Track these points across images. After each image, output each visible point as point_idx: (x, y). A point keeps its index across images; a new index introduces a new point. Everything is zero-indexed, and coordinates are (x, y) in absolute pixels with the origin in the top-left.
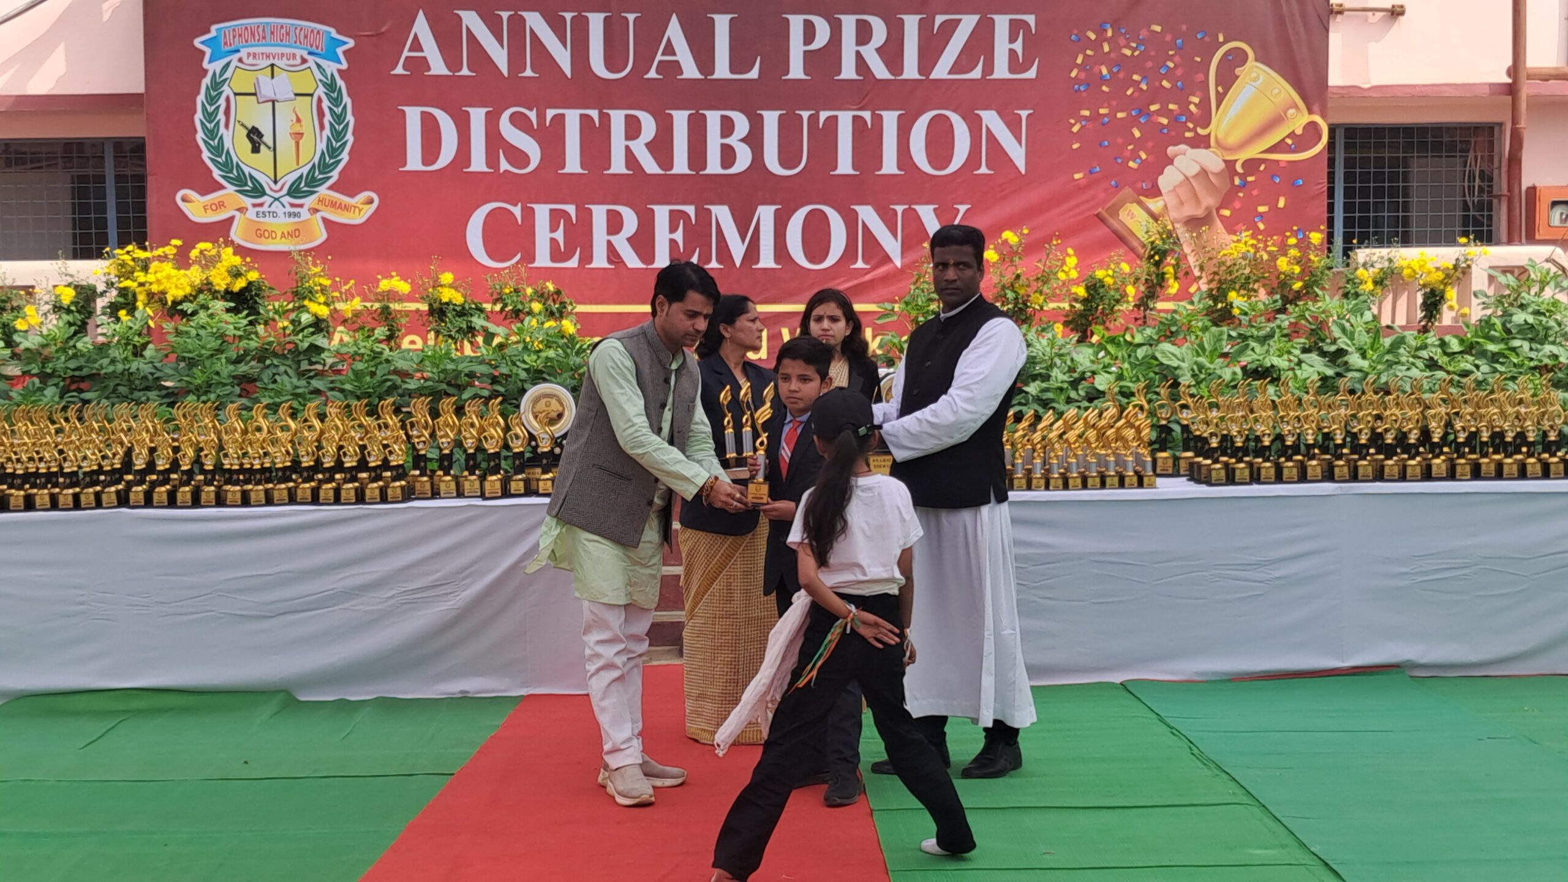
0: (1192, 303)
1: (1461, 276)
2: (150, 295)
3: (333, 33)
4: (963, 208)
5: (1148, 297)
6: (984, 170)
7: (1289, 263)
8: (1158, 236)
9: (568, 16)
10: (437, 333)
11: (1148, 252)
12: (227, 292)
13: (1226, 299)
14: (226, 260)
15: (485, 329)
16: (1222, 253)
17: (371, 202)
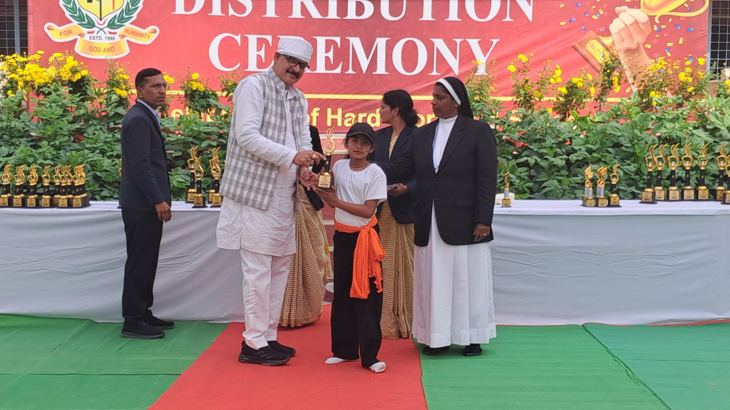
0: (630, 98)
2: (26, 83)
4: (495, 41)
5: (602, 94)
6: (508, 19)
7: (686, 76)
8: (609, 59)
10: (190, 107)
11: (603, 68)
12: (70, 81)
13: (649, 96)
14: (69, 63)
15: (216, 106)
16: (647, 70)
17: (155, 32)
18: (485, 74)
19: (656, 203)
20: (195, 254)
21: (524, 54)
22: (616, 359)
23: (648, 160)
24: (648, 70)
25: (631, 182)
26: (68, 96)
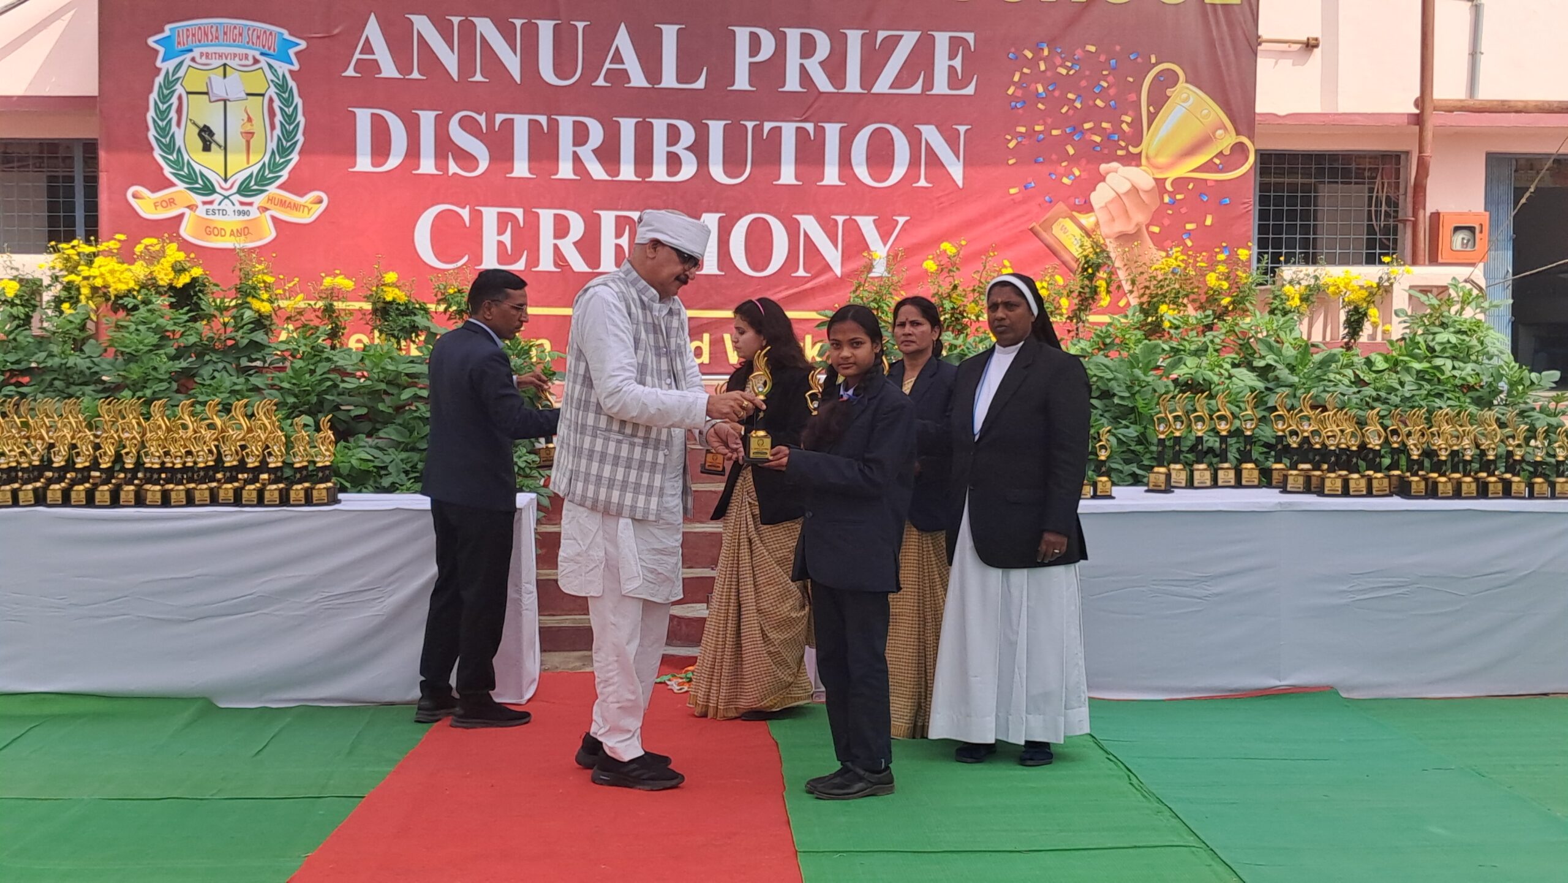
0: (1126, 316)
1: (1384, 294)
2: (95, 289)
3: (286, 35)
6: (922, 183)
7: (1218, 279)
8: (1091, 250)
9: (518, 23)
10: (381, 332)
11: (1081, 265)
12: (171, 287)
13: (1157, 313)
14: (170, 256)
15: (427, 329)
16: (1153, 268)
17: (320, 201)
18: (886, 274)
19: (1173, 492)
20: (389, 585)
21: (950, 242)
22: (1111, 757)
23: (1158, 419)
24: (1156, 270)
25: (1129, 456)
26: (168, 312)
